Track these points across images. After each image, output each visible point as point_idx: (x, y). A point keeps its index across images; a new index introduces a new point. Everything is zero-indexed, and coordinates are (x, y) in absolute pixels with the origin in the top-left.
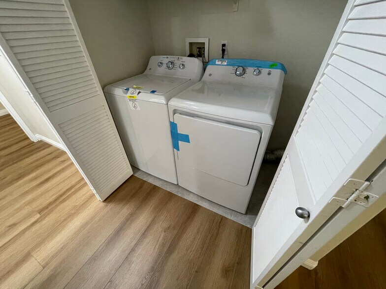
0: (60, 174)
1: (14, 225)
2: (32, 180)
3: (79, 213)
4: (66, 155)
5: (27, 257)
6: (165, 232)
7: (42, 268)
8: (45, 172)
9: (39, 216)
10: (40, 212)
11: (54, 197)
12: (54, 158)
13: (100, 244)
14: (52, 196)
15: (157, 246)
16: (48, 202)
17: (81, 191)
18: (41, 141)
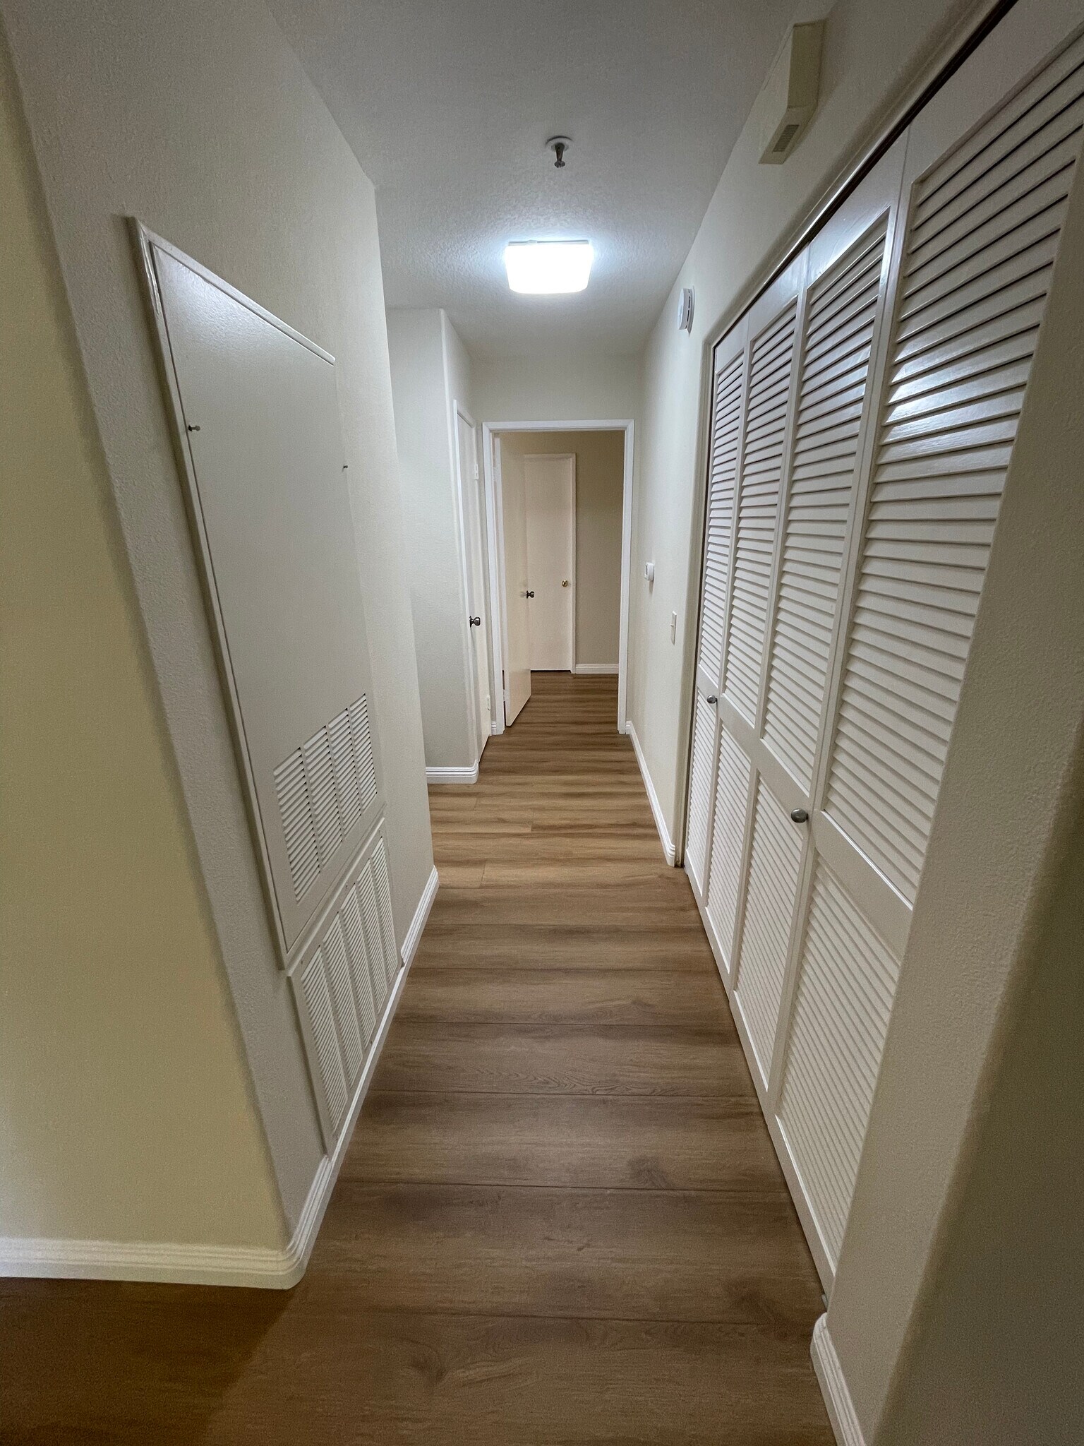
0: (599, 798)
1: (503, 821)
2: (566, 784)
3: (565, 865)
4: (638, 777)
5: (480, 863)
6: (634, 1003)
7: (478, 885)
8: (588, 784)
9: (528, 830)
10: (534, 828)
11: (564, 822)
12: (617, 770)
13: (544, 923)
14: (565, 819)
15: (599, 1005)
16: (552, 822)
17: (591, 840)
18: (628, 737)
